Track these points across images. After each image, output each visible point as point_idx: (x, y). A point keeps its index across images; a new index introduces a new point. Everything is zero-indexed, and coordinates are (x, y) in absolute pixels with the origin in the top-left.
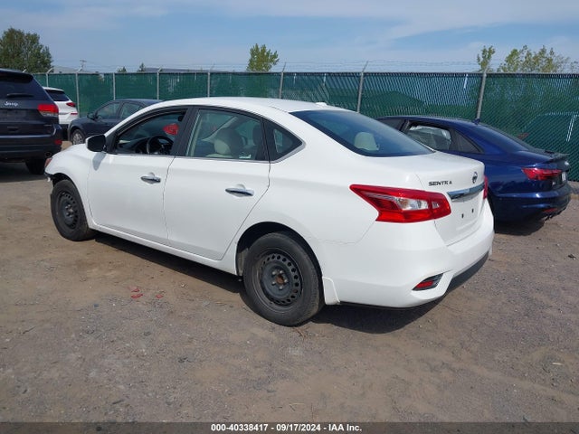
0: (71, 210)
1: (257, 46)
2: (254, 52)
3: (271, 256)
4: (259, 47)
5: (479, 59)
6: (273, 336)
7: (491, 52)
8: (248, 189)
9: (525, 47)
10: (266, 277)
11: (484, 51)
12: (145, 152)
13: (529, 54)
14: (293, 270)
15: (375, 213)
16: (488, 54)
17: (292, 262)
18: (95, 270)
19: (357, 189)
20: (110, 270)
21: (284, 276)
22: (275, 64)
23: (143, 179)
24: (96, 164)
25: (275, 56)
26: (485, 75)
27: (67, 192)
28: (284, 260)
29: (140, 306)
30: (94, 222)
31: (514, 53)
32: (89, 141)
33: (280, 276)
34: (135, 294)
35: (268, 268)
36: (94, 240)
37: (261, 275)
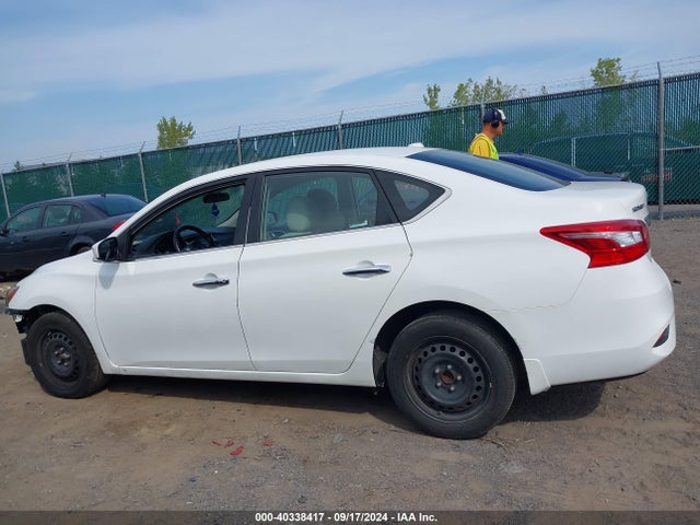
0: (66, 355)
1: (164, 119)
2: (163, 127)
3: (428, 349)
4: (168, 120)
5: (425, 100)
6: (466, 457)
7: (437, 90)
8: (378, 264)
9: (470, 80)
10: (425, 379)
11: (430, 91)
12: (173, 251)
13: (476, 87)
14: (470, 361)
15: (585, 259)
16: (434, 92)
17: (466, 349)
18: (144, 430)
19: (553, 233)
20: (167, 426)
21: (453, 372)
22: (191, 138)
23: (196, 285)
24: (106, 281)
25: (190, 128)
26: (483, 106)
27: (53, 331)
28: (453, 350)
29: (254, 463)
30: (111, 364)
31: (461, 88)
32: (100, 246)
33: (447, 373)
34: (233, 449)
35: (428, 366)
36: (106, 391)
37: (416, 378)
